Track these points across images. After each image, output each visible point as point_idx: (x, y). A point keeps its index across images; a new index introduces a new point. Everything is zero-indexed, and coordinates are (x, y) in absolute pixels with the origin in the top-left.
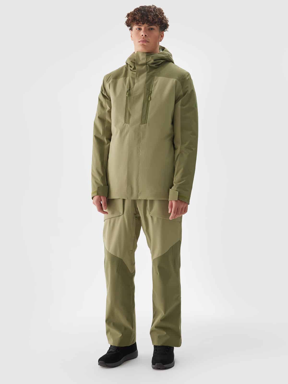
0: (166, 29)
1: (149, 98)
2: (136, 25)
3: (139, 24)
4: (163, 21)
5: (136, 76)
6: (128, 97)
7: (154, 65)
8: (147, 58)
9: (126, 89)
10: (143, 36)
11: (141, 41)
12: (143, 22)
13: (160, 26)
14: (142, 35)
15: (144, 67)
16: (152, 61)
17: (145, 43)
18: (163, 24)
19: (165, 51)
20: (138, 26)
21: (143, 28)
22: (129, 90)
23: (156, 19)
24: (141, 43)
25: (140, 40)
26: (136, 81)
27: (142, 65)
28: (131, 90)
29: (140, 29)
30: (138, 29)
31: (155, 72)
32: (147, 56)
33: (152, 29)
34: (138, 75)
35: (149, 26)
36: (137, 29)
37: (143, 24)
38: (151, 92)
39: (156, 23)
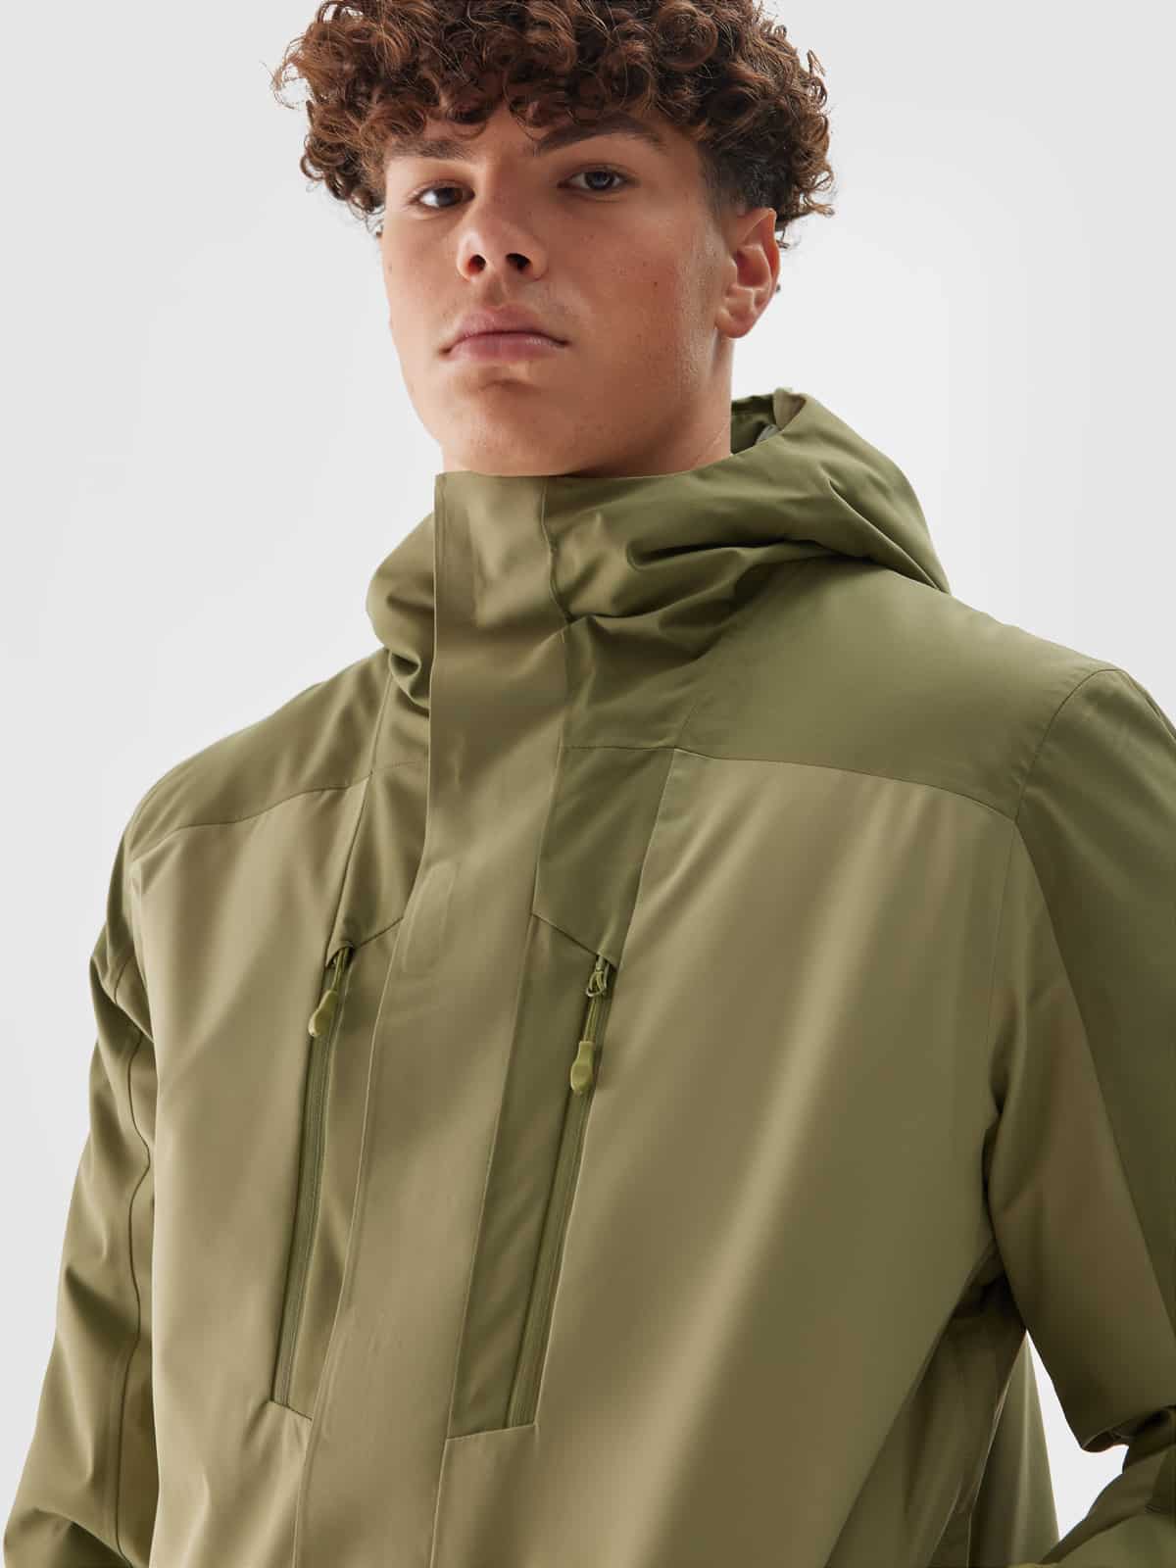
1: (583, 1060)
2: (402, 150)
5: (440, 775)
6: (326, 1052)
7: (648, 623)
8: (556, 543)
9: (316, 944)
10: (489, 267)
11: (462, 338)
13: (702, 131)
14: (477, 263)
15: (540, 651)
16: (617, 569)
17: (517, 353)
18: (741, 104)
20: (425, 153)
21: (478, 170)
22: (351, 951)
23: (628, 35)
24: (464, 362)
25: (449, 333)
26: (434, 834)
28: (369, 954)
29: (453, 195)
30: (430, 199)
31: (664, 714)
32: (551, 510)
33: (603, 179)
34: (455, 761)
35: (558, 138)
36: (416, 201)
37: (473, 116)
38: (612, 972)
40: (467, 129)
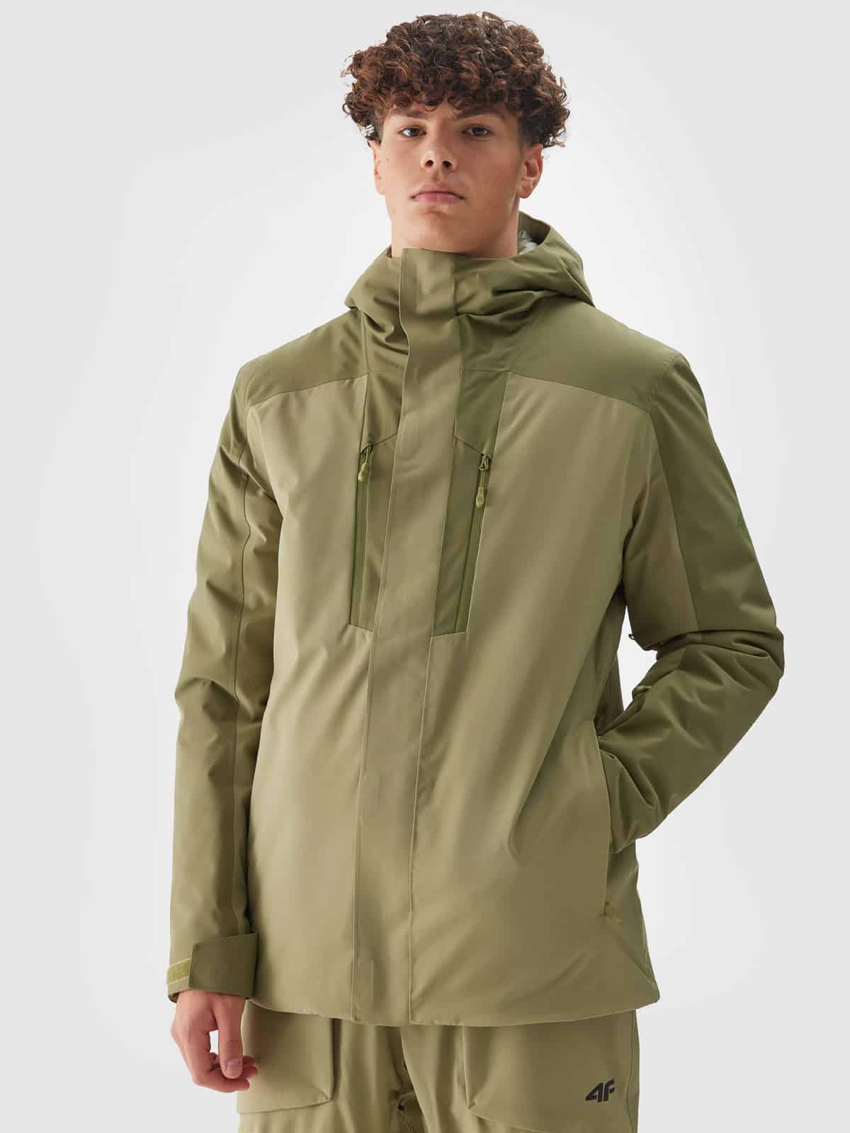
0: (554, 136)
1: (480, 494)
2: (397, 112)
3: (414, 108)
4: (539, 89)
5: (409, 376)
6: (364, 489)
7: (494, 319)
8: (457, 284)
9: (355, 443)
10: (435, 165)
11: (421, 193)
12: (430, 94)
13: (520, 114)
14: (430, 163)
15: (449, 326)
16: (484, 297)
17: (445, 201)
18: (538, 104)
19: (549, 244)
20: (409, 115)
21: (431, 125)
22: (372, 446)
23: (500, 77)
24: (423, 202)
25: (416, 189)
26: (406, 402)
27: (436, 317)
28: (380, 449)
29: (417, 132)
30: (407, 133)
31: (504, 358)
32: (457, 270)
33: (479, 131)
34: (416, 371)
35: (465, 115)
36: (401, 132)
37: (434, 103)
38: (490, 461)
39: (497, 97)
40: (429, 108)
